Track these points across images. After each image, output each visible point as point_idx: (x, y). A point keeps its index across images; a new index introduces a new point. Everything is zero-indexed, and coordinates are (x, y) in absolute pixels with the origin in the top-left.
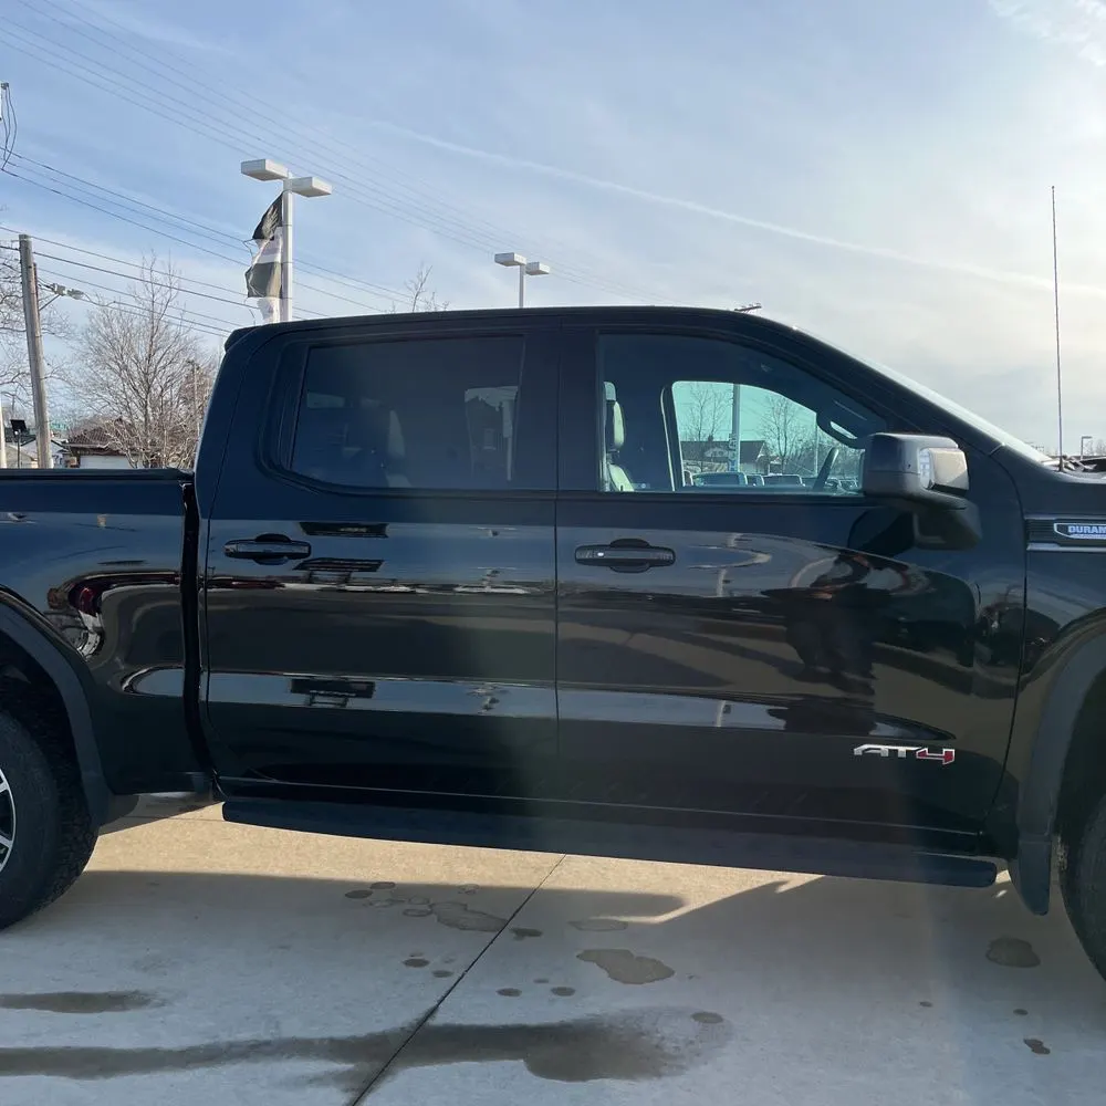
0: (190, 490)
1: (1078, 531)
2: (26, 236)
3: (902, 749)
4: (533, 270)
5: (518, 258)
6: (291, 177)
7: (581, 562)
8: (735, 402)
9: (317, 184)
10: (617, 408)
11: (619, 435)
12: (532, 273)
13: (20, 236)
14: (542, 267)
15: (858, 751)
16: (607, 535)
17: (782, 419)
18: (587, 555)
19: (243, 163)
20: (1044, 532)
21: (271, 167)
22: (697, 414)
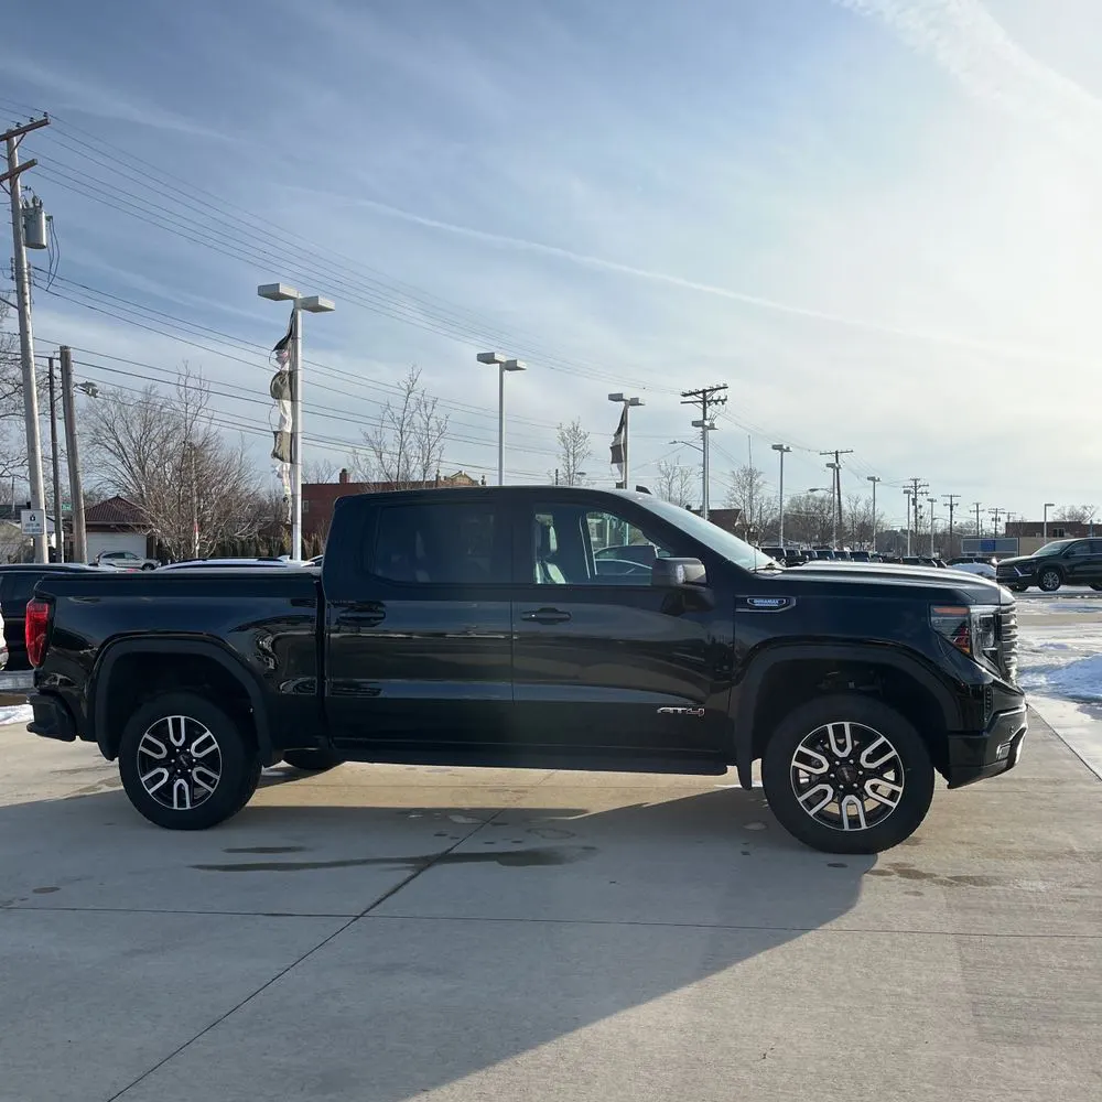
0: (319, 585)
1: (758, 602)
2: (66, 347)
3: (679, 709)
4: (511, 366)
5: (497, 357)
6: (300, 297)
7: (525, 620)
8: (704, 478)
9: (322, 302)
10: (552, 530)
11: (554, 545)
12: (510, 370)
13: (61, 348)
14: (519, 364)
15: (659, 711)
16: (537, 606)
17: (747, 492)
18: (528, 616)
19: (259, 287)
20: (743, 603)
21: (283, 290)
22: (666, 490)
